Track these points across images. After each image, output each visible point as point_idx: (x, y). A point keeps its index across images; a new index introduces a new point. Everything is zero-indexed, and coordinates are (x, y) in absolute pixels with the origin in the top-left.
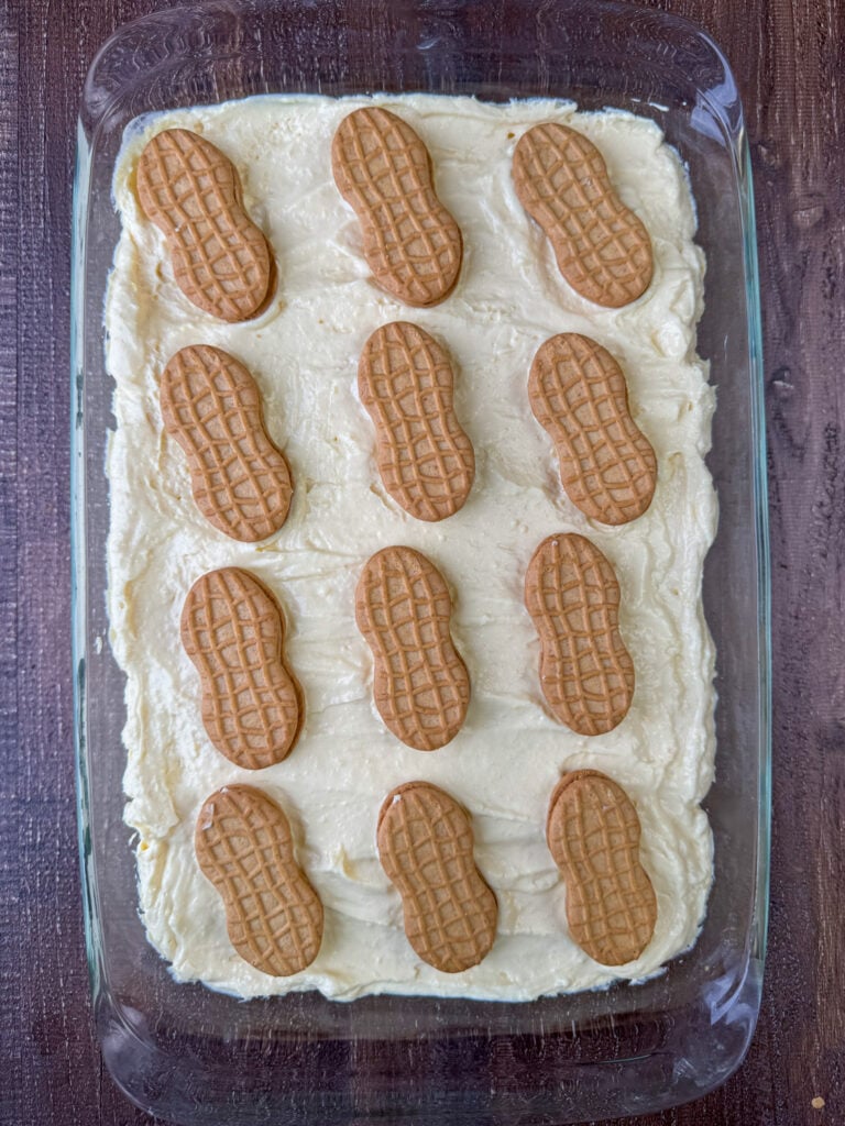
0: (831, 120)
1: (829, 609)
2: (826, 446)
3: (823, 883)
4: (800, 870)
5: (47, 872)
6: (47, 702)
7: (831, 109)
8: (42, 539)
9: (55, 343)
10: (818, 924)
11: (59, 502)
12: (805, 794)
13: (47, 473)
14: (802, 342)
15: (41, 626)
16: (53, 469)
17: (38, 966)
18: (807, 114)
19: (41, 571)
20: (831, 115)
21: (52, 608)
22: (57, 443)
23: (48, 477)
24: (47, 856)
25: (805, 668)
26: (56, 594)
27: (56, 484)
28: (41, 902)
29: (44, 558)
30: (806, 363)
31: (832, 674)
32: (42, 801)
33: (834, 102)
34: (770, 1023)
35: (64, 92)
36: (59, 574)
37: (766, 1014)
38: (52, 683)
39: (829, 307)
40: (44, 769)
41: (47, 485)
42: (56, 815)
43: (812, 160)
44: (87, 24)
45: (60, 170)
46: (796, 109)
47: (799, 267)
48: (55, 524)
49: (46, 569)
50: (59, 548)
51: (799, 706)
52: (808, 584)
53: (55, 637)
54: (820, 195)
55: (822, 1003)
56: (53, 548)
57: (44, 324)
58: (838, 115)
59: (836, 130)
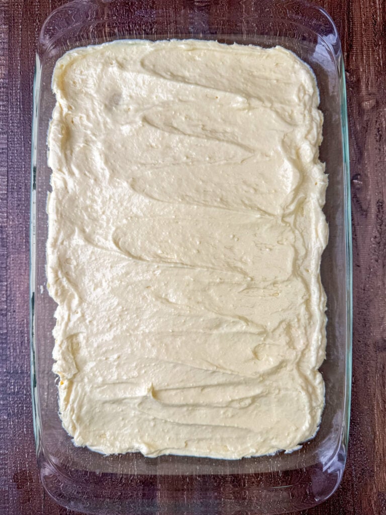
0: (379, 60)
1: (379, 286)
2: (378, 210)
3: (377, 414)
4: (366, 407)
5: (20, 405)
6: (20, 328)
7: (379, 54)
8: (18, 253)
9: (24, 165)
10: (375, 433)
11: (26, 237)
12: (368, 372)
13: (21, 224)
14: (366, 162)
15: (18, 293)
16: (23, 222)
17: (16, 448)
18: (368, 57)
19: (18, 268)
20: (379, 57)
21: (23, 285)
22: (25, 210)
23: (21, 225)
24: (20, 398)
25: (368, 313)
26: (25, 279)
27: (25, 229)
28: (17, 419)
29: (19, 262)
30: (368, 172)
31: (381, 316)
32: (17, 373)
33: (380, 51)
34: (352, 479)
35: (29, 52)
36: (26, 269)
37: (350, 475)
38: (22, 319)
39: (379, 146)
40: (19, 358)
41: (21, 229)
42: (24, 379)
43: (370, 78)
44: (39, 21)
45: (27, 87)
46: (363, 54)
47: (365, 128)
48: (24, 247)
49: (20, 267)
50: (26, 258)
51: (366, 331)
52: (369, 274)
53: (24, 298)
54: (374, 94)
55: (377, 470)
56: (23, 257)
57: (20, 156)
58: (382, 57)
59: (381, 64)
